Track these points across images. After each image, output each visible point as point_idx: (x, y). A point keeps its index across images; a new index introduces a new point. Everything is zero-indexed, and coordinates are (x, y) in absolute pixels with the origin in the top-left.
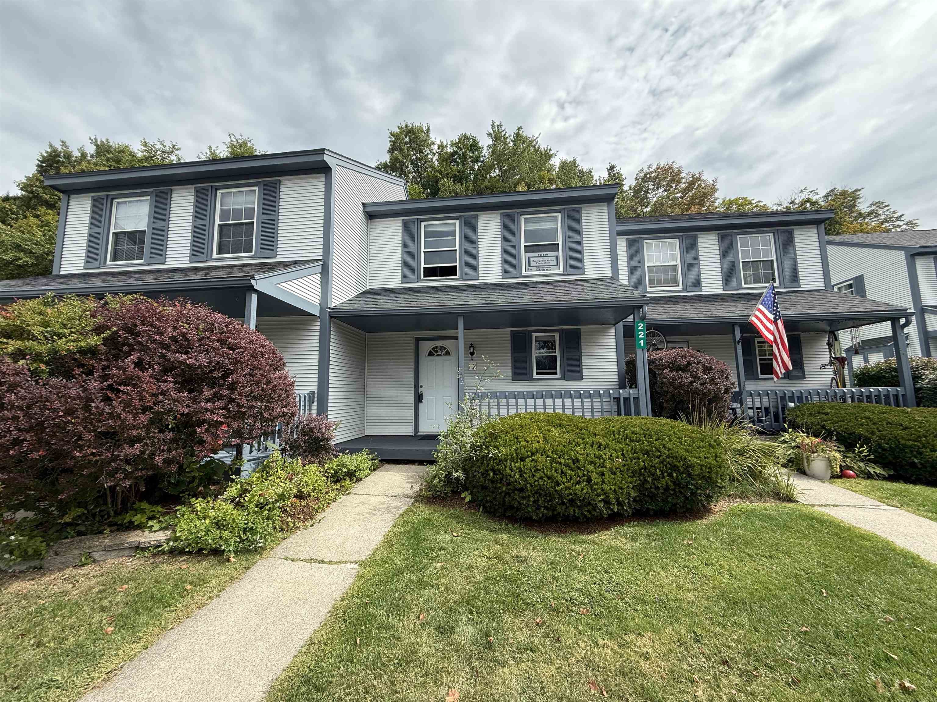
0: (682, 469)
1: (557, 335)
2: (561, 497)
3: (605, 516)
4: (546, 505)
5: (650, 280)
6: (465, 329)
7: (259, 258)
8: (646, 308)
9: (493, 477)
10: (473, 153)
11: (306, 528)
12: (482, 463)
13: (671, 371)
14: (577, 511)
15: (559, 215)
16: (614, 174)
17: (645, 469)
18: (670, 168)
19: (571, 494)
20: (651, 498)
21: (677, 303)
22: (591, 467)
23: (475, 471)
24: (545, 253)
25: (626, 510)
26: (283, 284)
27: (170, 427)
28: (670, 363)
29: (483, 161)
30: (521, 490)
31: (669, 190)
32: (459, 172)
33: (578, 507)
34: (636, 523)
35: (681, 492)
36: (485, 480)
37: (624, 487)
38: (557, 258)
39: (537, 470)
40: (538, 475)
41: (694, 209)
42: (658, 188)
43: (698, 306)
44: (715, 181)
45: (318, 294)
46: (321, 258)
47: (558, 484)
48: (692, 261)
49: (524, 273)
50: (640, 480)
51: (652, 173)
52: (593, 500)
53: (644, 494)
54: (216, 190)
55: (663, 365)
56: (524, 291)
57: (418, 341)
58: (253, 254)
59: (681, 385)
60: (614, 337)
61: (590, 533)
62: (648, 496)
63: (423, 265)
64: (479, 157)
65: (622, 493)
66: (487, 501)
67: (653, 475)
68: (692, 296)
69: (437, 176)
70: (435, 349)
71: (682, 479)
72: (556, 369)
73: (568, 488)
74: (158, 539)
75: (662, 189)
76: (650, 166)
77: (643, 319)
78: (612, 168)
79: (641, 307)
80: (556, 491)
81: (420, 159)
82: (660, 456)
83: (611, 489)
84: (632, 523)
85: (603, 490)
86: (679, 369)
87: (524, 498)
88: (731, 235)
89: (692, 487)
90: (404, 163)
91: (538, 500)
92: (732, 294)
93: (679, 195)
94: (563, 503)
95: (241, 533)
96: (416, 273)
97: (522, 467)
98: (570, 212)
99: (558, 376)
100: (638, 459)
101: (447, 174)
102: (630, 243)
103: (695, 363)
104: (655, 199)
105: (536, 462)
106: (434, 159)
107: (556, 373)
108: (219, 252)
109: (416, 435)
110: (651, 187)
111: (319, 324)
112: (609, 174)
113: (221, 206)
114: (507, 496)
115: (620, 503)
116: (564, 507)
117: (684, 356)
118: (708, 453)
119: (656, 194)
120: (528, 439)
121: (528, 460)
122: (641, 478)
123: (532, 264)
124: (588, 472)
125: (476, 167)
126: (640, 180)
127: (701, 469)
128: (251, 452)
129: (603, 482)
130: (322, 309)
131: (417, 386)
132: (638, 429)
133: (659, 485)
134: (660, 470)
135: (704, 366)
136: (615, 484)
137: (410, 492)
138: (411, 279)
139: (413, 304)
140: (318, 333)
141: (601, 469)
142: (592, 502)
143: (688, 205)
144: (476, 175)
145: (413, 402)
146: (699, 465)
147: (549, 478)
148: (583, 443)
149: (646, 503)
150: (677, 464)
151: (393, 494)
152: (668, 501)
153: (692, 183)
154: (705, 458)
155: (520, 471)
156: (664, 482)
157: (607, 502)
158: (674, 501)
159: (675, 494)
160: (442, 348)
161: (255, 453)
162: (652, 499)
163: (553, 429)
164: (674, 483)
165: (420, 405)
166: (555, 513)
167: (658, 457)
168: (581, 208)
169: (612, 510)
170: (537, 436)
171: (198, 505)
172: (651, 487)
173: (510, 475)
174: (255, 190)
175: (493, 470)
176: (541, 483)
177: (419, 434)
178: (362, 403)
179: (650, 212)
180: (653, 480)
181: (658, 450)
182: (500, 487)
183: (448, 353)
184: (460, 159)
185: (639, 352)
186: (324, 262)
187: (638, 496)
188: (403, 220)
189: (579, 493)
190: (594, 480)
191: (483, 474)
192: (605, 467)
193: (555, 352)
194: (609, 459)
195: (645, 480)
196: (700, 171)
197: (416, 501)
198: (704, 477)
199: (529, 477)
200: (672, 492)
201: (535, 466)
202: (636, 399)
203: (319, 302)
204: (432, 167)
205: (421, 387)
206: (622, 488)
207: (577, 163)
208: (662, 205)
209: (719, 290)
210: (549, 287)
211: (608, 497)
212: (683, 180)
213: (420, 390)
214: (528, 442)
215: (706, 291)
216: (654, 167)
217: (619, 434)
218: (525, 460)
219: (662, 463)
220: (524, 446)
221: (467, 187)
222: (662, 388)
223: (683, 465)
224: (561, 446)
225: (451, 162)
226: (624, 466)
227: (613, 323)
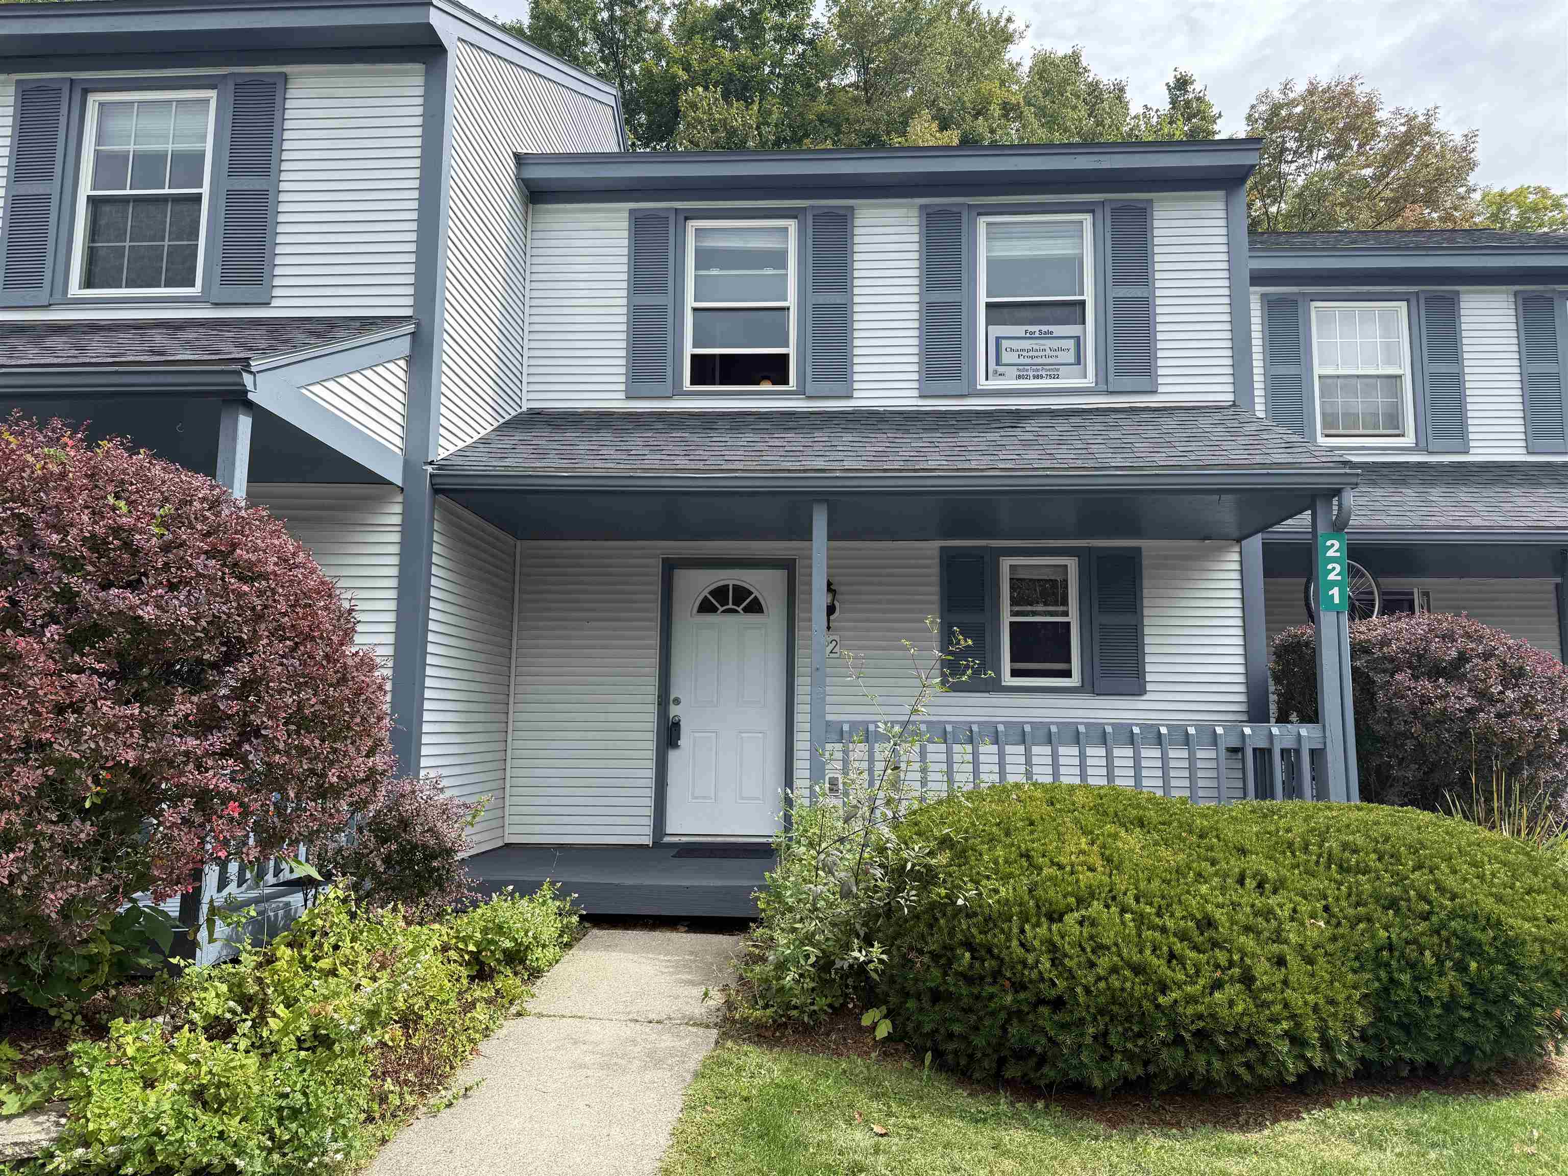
0: (1492, 951)
1: (1072, 564)
2: (1173, 1024)
3: (1292, 1079)
4: (1129, 1046)
5: (1324, 415)
6: (832, 537)
7: (217, 305)
8: (1350, 498)
9: (971, 966)
10: (783, 14)
11: (434, 1113)
12: (931, 926)
13: (1415, 678)
14: (1217, 1064)
15: (1087, 219)
16: (1188, 103)
17: (1391, 948)
18: (1347, 94)
19: (1200, 1017)
20: (1405, 1028)
21: (1403, 482)
22: (1248, 942)
23: (911, 949)
24: (1045, 328)
25: (1340, 1064)
26: (317, 389)
27: (87, 805)
28: (1413, 655)
29: (811, 42)
30: (1058, 1004)
31: (1341, 156)
32: (742, 67)
33: (1222, 1053)
34: (1365, 1100)
35: (1487, 1014)
36: (945, 974)
37: (1341, 998)
38: (1078, 341)
39: (1099, 948)
40: (1104, 962)
41: (1414, 214)
42: (1310, 149)
43: (1463, 494)
44: (1470, 137)
45: (399, 419)
46: (408, 312)
47: (1163, 988)
48: (1443, 368)
49: (983, 383)
50: (1379, 979)
51: (1293, 103)
52: (1263, 1033)
53: (1388, 1020)
54: (86, 92)
55: (1392, 660)
56: (991, 436)
57: (670, 566)
58: (196, 290)
59: (1444, 716)
60: (1236, 575)
61: (1244, 1128)
62: (1400, 1025)
63: (689, 350)
64: (800, 27)
65: (1335, 1015)
66: (951, 1036)
67: (1412, 966)
68: (1441, 464)
69: (674, 77)
70: (720, 593)
71: (1492, 978)
72: (1068, 660)
73: (1191, 1000)
74: (25, 1138)
75: (1323, 153)
76: (1286, 87)
77: (1339, 527)
78: (1182, 83)
79: (1337, 492)
80: (1158, 1006)
81: (624, 23)
82: (1430, 913)
83: (1306, 1003)
84: (1355, 1100)
85: (1286, 1006)
86: (1437, 671)
87: (1064, 1027)
88: (1551, 300)
89: (1520, 1001)
90: (573, 33)
91: (1106, 1034)
92: (1549, 464)
93: (1368, 172)
94: (1179, 1041)
95: (273, 1122)
96: (669, 370)
97: (1056, 938)
98: (1120, 212)
99: (1074, 681)
100: (1369, 920)
101: (706, 73)
102: (1271, 305)
103: (1478, 656)
104: (1300, 181)
105: (1093, 924)
106: (667, 23)
107: (1067, 674)
108: (89, 282)
109: (658, 844)
110: (1291, 144)
111: (398, 509)
112: (1174, 102)
113: (99, 142)
114: (1015, 1022)
115: (1327, 1045)
116: (1179, 1053)
117: (1448, 637)
118: (1556, 906)
119: (1304, 166)
120: (1063, 860)
121: (1070, 919)
122: (1383, 974)
123: (1006, 357)
124: (1244, 954)
125: (789, 58)
126: (1260, 125)
127: (1543, 952)
128: (223, 883)
129: (1285, 982)
130: (408, 467)
131: (664, 699)
132: (1360, 840)
133: (1431, 994)
134: (1434, 955)
135: (1504, 665)
136: (1315, 990)
137: (698, 1010)
138: (658, 388)
139: (682, 462)
140: (396, 538)
141: (1275, 948)
142: (1260, 1039)
143: (1395, 200)
144: (788, 79)
145: (652, 745)
146: (1536, 939)
147: (1138, 969)
148: (1216, 874)
149: (1392, 1043)
150: (1478, 935)
151: (652, 1016)
152: (1454, 1039)
153: (1407, 140)
154: (1549, 921)
155: (1053, 948)
156: (1444, 986)
157: (1296, 1040)
158: (1470, 1039)
159: (1473, 1021)
160: (741, 593)
161: (232, 888)
162: (1408, 1033)
163: (1123, 833)
164: (1471, 986)
165: (673, 756)
166: (1152, 1069)
167: (1426, 917)
168: (1150, 201)
169: (1308, 1061)
170: (1083, 852)
171: (129, 1039)
172: (1409, 1000)
173: (1024, 963)
174: (207, 101)
175: (969, 945)
176: (1117, 984)
177: (667, 839)
178: (501, 746)
179: (1289, 216)
180: (1416, 979)
181: (1423, 897)
182: (991, 997)
183: (755, 607)
184: (743, 29)
185: (1327, 620)
186: (418, 325)
187: (1371, 1024)
188: (631, 212)
189: (1224, 1013)
190: (1263, 979)
191: (935, 956)
192: (1286, 942)
193: (1066, 614)
194: (1292, 919)
195: (1392, 980)
196: (1431, 106)
197: (724, 1036)
198: (1548, 973)
199: (1079, 965)
200: (1466, 1015)
201: (1092, 937)
202: (1317, 755)
203: (398, 442)
204: (660, 51)
205: (677, 701)
206: (1332, 1002)
207: (1084, 62)
208: (1321, 196)
209: (1515, 453)
210: (1062, 425)
211: (1298, 1025)
212: (1383, 131)
213: (674, 711)
214: (1061, 867)
215: (1479, 453)
216: (1300, 88)
217: (1305, 849)
218: (1060, 920)
219: (1438, 932)
220: (1050, 878)
221: (764, 113)
222: (1391, 724)
223: (1495, 939)
224: (1156, 884)
225: (715, 38)
226: (1334, 939)
227: (1236, 534)
